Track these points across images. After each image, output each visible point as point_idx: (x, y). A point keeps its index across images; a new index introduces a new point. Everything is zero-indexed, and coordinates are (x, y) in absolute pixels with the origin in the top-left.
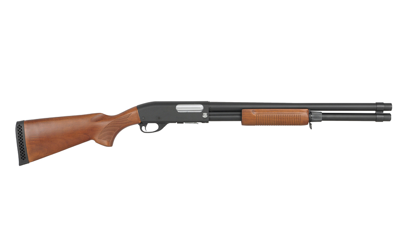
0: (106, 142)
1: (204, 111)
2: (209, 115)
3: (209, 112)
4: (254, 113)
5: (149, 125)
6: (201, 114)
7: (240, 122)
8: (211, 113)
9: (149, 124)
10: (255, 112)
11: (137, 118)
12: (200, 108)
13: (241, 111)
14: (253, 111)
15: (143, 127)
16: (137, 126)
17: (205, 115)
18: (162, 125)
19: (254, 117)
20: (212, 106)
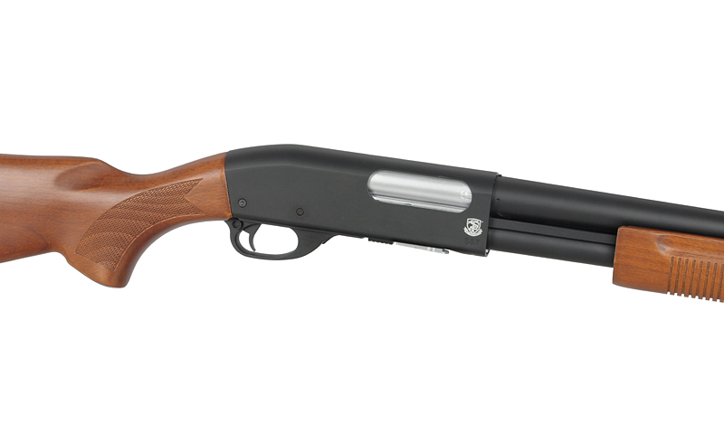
0: (102, 270)
1: (471, 211)
2: (489, 227)
3: (494, 215)
4: (666, 248)
5: (265, 231)
6: (460, 220)
7: (608, 272)
8: (498, 223)
9: (264, 228)
10: (670, 243)
11: (219, 200)
12: (459, 195)
13: (612, 230)
14: (660, 240)
15: (244, 237)
16: (221, 228)
17: (474, 228)
18: (311, 238)
19: (663, 262)
20: (504, 196)
